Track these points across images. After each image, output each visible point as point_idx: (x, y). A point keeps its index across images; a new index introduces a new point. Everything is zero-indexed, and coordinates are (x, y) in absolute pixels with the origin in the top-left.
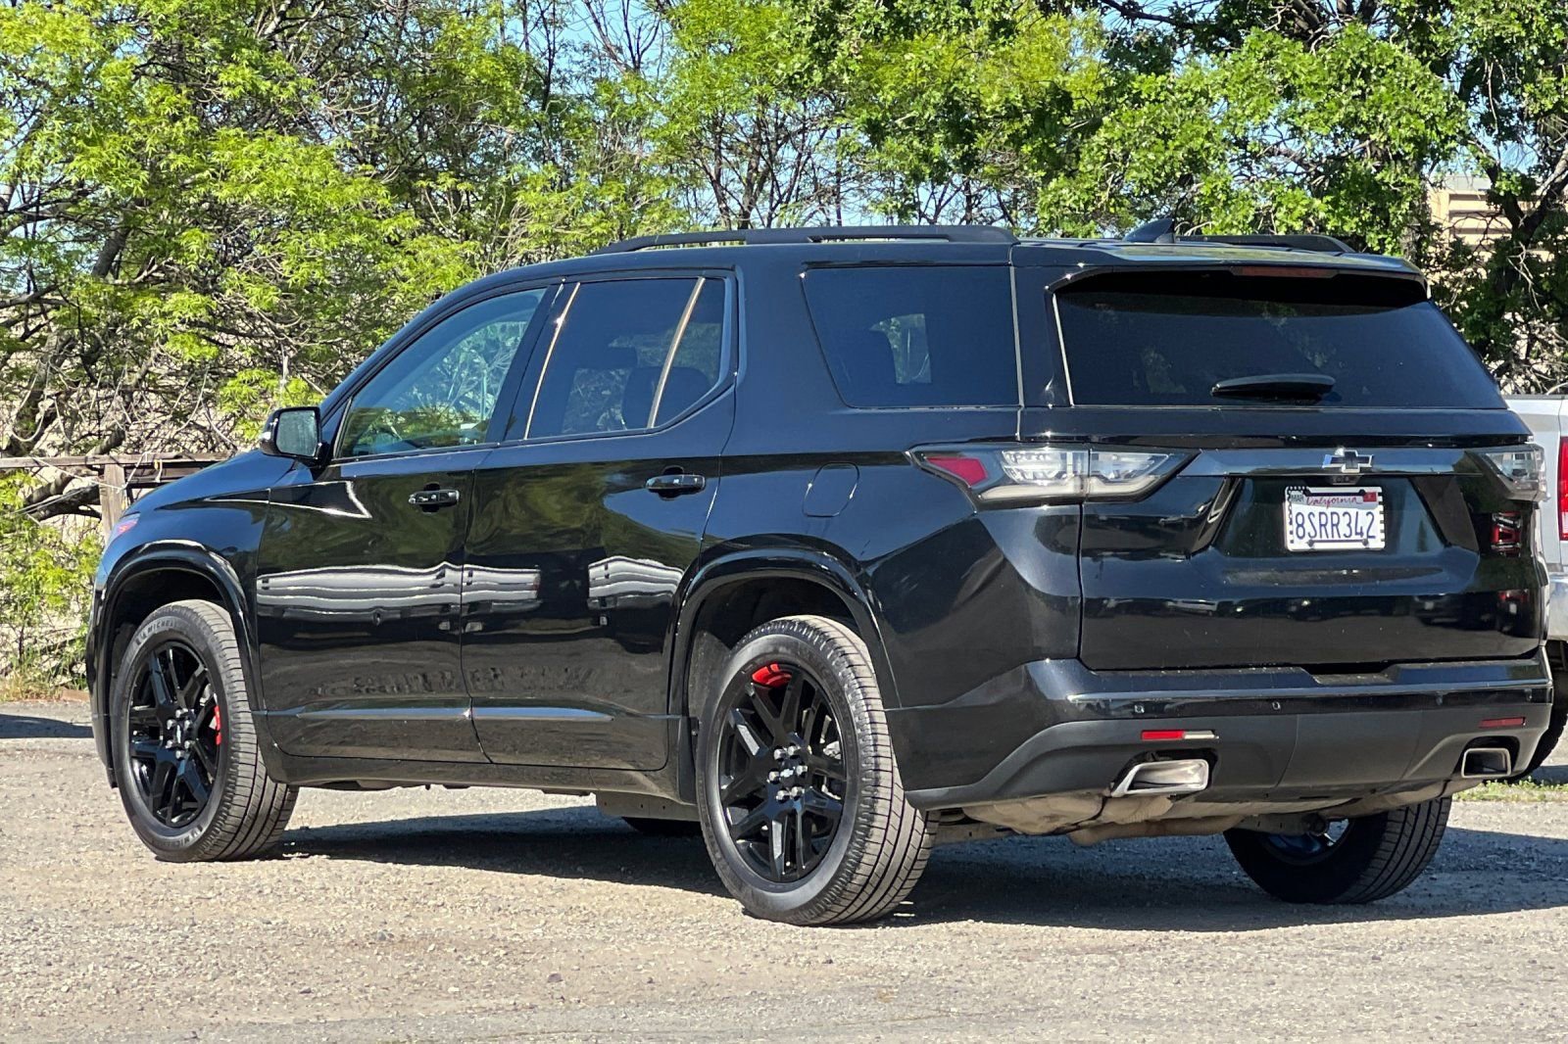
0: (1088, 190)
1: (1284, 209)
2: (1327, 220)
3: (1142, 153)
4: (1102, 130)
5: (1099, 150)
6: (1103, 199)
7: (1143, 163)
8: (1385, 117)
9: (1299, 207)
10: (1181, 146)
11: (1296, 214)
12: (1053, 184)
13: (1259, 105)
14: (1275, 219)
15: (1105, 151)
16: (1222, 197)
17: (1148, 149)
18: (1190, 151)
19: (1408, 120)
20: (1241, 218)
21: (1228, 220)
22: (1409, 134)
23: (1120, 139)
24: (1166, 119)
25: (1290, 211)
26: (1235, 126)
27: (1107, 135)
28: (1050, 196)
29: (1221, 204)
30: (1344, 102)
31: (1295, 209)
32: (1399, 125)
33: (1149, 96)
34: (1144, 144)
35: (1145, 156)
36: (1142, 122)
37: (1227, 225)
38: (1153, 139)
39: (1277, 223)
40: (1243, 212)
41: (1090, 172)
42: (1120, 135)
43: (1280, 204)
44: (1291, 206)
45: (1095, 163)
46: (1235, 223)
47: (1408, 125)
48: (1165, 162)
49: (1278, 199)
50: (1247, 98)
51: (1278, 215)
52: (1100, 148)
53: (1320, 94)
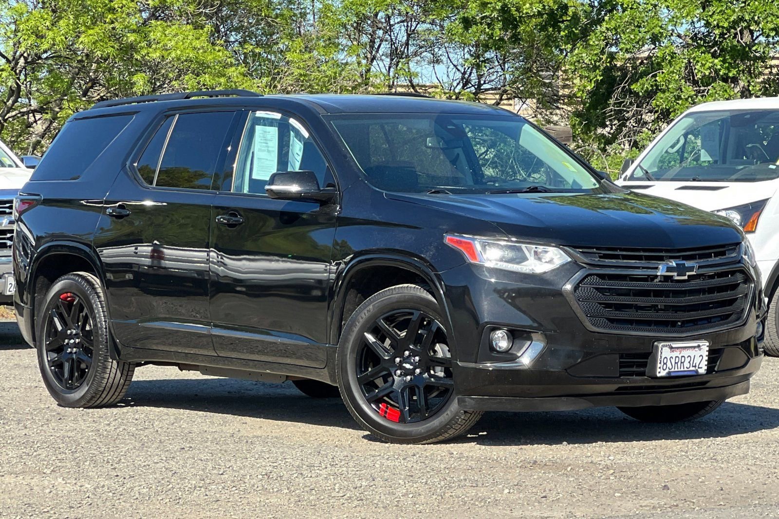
0: (596, 54)
1: (699, 64)
2: (720, 70)
3: (627, 35)
4: (604, 23)
5: (601, 34)
6: (604, 59)
7: (628, 40)
8: (758, 17)
9: (708, 63)
10: (648, 32)
11: (707, 66)
12: (576, 51)
13: (690, 11)
14: (695, 69)
15: (604, 34)
16: (668, 58)
17: (630, 33)
18: (653, 34)
19: (772, 19)
20: (678, 68)
21: (671, 69)
22: (773, 26)
23: (614, 28)
24: (639, 17)
25: (703, 65)
26: (676, 22)
27: (607, 26)
28: (575, 57)
29: (668, 61)
30: (736, 10)
31: (706, 63)
32: (767, 22)
33: (628, 6)
34: (628, 31)
35: (629, 37)
36: (627, 19)
37: (671, 72)
38: (633, 28)
39: (696, 71)
40: (679, 65)
41: (597, 45)
42: (614, 26)
43: (698, 62)
44: (704, 62)
45: (599, 40)
46: (675, 71)
47: (772, 22)
48: (639, 40)
49: (697, 59)
50: (683, 8)
51: (697, 67)
52: (602, 33)
53: (722, 6)
